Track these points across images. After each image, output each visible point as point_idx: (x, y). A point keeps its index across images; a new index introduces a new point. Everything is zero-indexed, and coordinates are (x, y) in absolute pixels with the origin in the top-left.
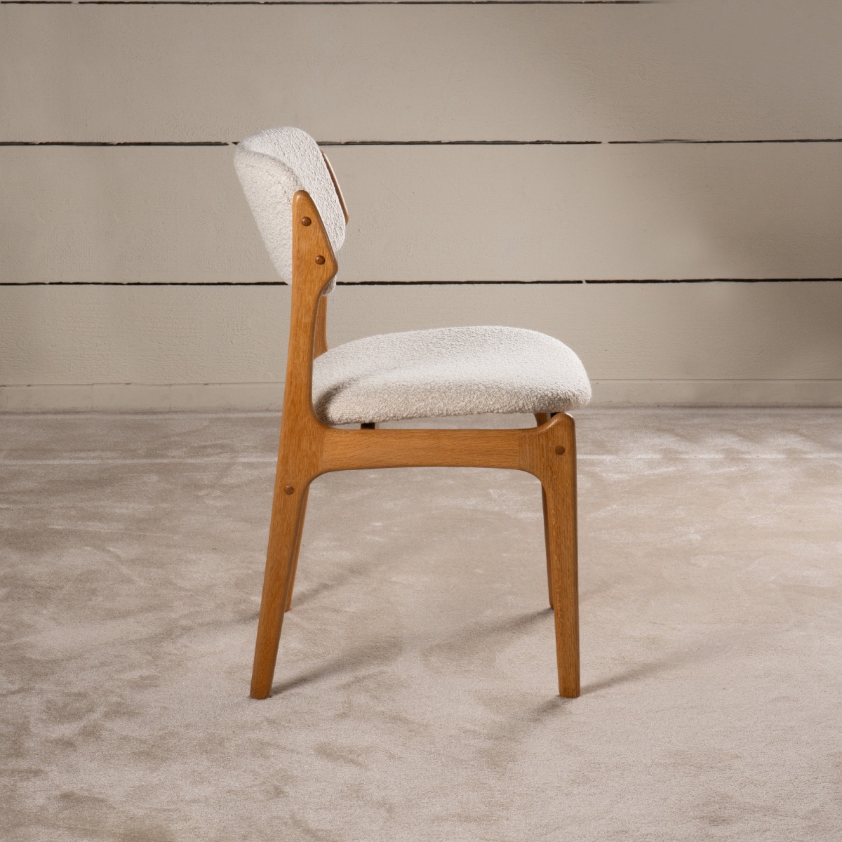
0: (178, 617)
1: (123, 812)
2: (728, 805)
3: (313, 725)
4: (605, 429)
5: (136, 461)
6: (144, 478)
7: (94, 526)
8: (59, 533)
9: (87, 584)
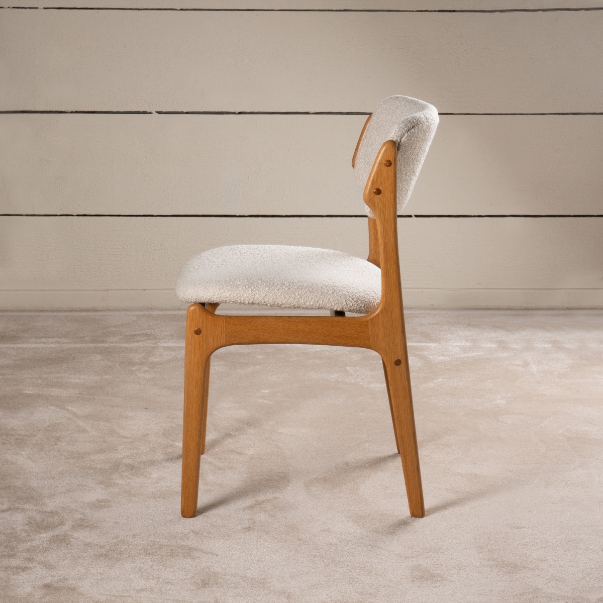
0: (122, 457)
1: (90, 597)
2: (538, 595)
3: (227, 535)
4: (429, 324)
5: (84, 345)
6: (91, 357)
7: (56, 392)
8: (30, 396)
9: (54, 433)
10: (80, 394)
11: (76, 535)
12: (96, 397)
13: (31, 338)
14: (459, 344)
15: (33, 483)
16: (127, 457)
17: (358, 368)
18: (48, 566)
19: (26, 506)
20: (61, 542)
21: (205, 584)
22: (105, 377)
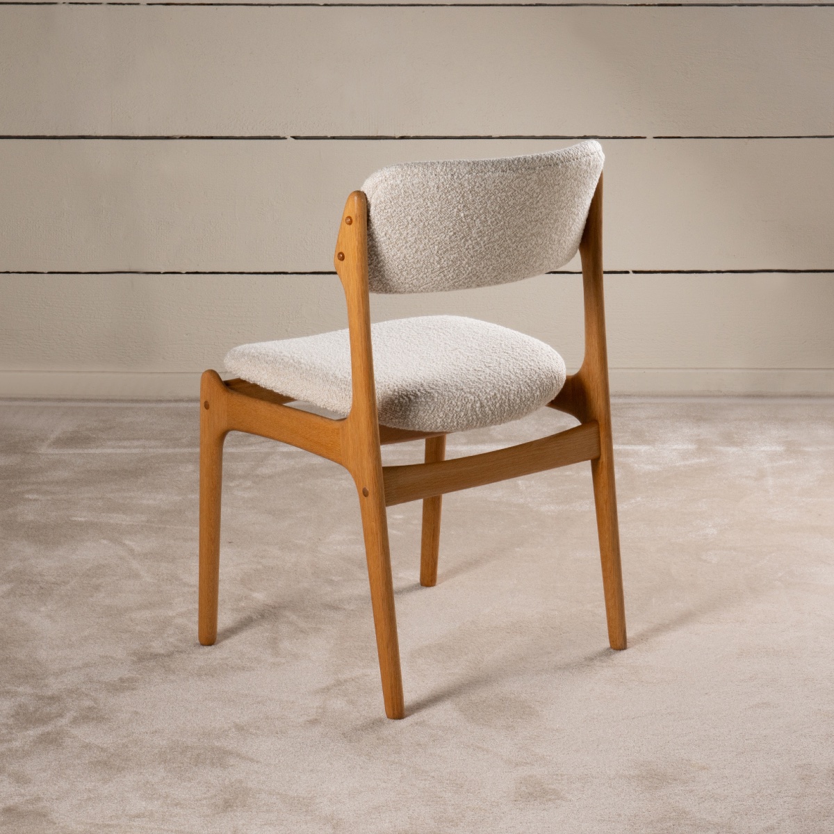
0: (174, 615)
1: (63, 828)
2: (682, 822)
3: (281, 732)
4: (647, 418)
5: (177, 450)
6: (180, 468)
7: (116, 518)
8: (80, 524)
9: (94, 579)
10: (148, 521)
11: (75, 731)
12: (168, 526)
13: (109, 440)
14: (679, 447)
15: (42, 654)
16: (181, 615)
17: (533, 482)
18: (21, 779)
19: (21, 689)
20: (51, 742)
21: (228, 806)
22: (189, 496)
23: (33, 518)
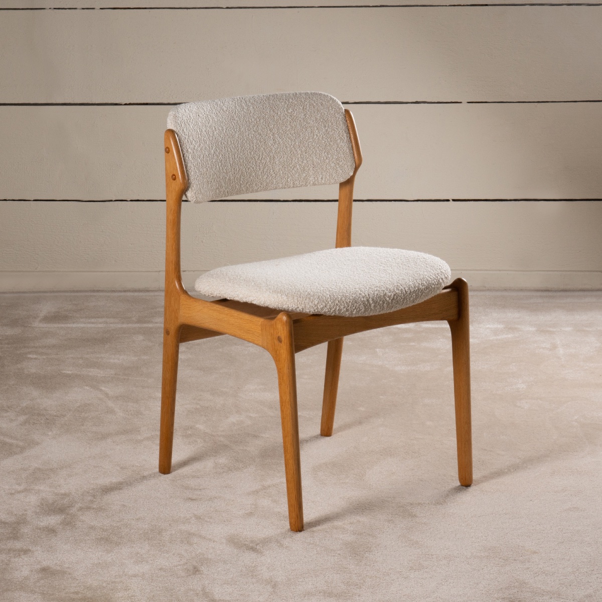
1: (83, 583)
2: (524, 589)
3: (228, 521)
6: (134, 338)
7: (93, 372)
8: (68, 376)
9: (83, 414)
10: (115, 374)
11: (82, 517)
12: (130, 378)
13: (82, 318)
14: (491, 326)
17: (387, 350)
19: (42, 488)
22: (143, 357)
23: (35, 371)
